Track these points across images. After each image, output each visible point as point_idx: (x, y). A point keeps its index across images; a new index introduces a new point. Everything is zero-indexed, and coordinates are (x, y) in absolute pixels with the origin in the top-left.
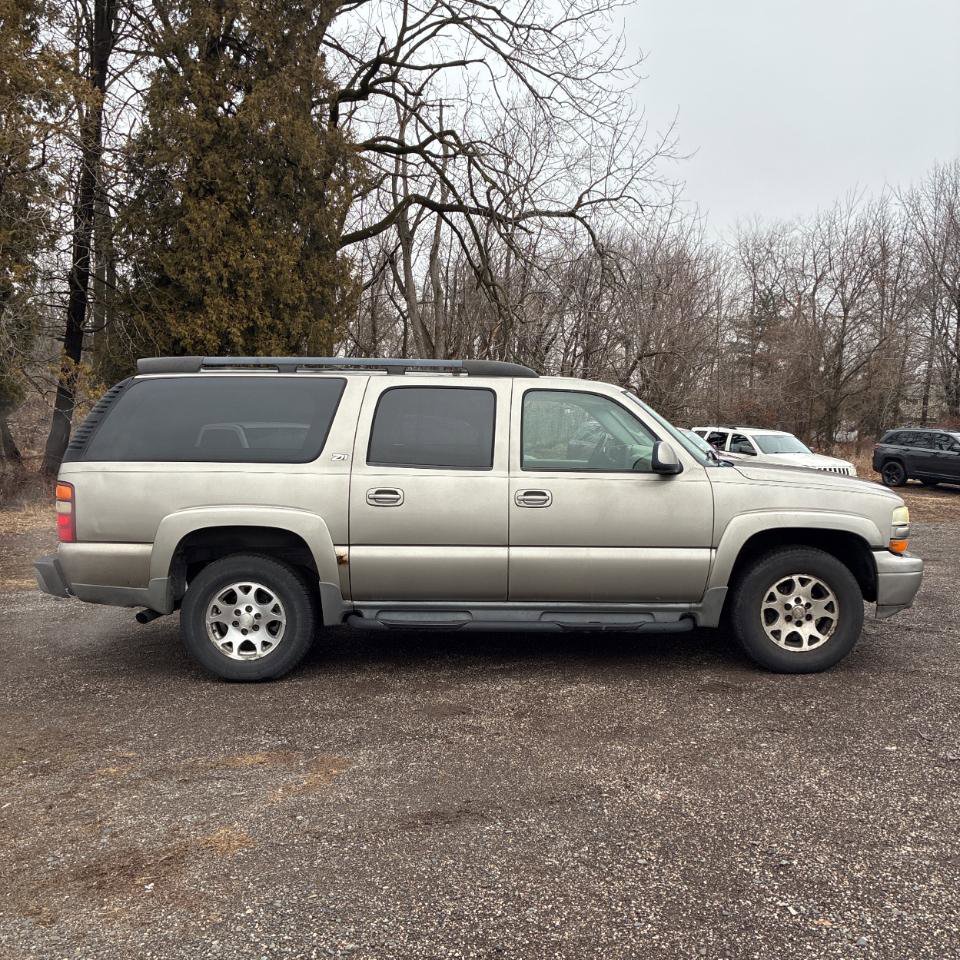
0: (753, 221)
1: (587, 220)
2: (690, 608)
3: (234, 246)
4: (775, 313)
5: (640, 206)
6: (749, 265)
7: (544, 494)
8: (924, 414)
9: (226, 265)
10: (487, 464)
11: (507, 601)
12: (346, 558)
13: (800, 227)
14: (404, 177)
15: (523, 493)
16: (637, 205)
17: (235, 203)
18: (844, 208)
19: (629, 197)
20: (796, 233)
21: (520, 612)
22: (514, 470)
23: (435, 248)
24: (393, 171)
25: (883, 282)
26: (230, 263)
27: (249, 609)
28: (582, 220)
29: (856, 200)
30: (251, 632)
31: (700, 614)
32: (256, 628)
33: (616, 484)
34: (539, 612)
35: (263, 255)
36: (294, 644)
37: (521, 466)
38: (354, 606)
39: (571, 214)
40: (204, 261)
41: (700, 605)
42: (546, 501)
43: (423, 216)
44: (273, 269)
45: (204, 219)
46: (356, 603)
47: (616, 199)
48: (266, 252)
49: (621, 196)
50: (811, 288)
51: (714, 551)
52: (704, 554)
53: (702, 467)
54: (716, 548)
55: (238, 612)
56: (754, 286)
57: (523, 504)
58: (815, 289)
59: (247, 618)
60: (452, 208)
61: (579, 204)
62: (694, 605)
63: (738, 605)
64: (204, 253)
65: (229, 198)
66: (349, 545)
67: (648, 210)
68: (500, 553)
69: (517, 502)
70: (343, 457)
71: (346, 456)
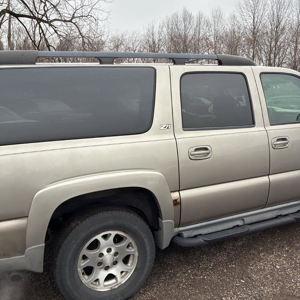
7: (286, 139)
10: (252, 123)
11: (264, 208)
12: (179, 200)
15: (276, 140)
21: (268, 213)
22: (267, 126)
27: (109, 251)
28: (74, 23)
30: (112, 267)
32: (115, 263)
34: (277, 211)
36: (146, 269)
37: (270, 122)
38: (179, 231)
39: (71, 21)
42: (287, 143)
46: (181, 229)
55: (101, 255)
57: (276, 147)
59: (108, 257)
66: (179, 190)
68: (265, 179)
69: (274, 146)
70: (167, 126)
71: (170, 126)
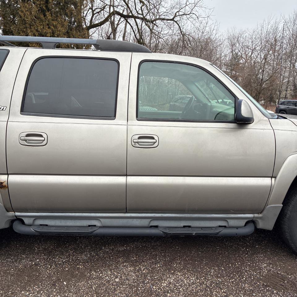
0: (233, 29)
1: (178, 22)
2: (254, 217)
3: (40, 23)
4: (238, 61)
5: (197, 17)
6: (231, 44)
7: (153, 138)
8: (286, 95)
9: (37, 31)
10: (112, 115)
11: (126, 212)
12: (5, 184)
13: (248, 32)
14: (113, 6)
15: (137, 137)
16: (196, 17)
17: (40, 5)
18: (267, 22)
19: (193, 14)
20: (247, 34)
21: (135, 220)
22: (132, 120)
23: (125, 34)
24: (109, 4)
25: (274, 51)
26: (38, 30)
28: (176, 22)
29: (271, 20)
31: (259, 221)
33: (206, 131)
34: (149, 220)
35: (52, 27)
37: (137, 117)
38: (16, 216)
39: (172, 20)
40: (28, 29)
41: (260, 215)
42: (155, 143)
43: (120, 22)
44: (56, 33)
45: (27, 11)
46: (17, 214)
47: (189, 14)
48: (53, 26)
49: (190, 13)
50: (250, 53)
51: (273, 179)
52: (267, 181)
53: (267, 119)
54: (275, 177)
56: (232, 52)
57: (137, 145)
58: (252, 53)
60: (129, 17)
61: (175, 16)
62: (256, 215)
63: (288, 216)
64: (28, 26)
65: (37, 3)
66: (8, 174)
67: (200, 19)
68: (121, 180)
69: (133, 143)
70: (3, 108)
71: (5, 108)
